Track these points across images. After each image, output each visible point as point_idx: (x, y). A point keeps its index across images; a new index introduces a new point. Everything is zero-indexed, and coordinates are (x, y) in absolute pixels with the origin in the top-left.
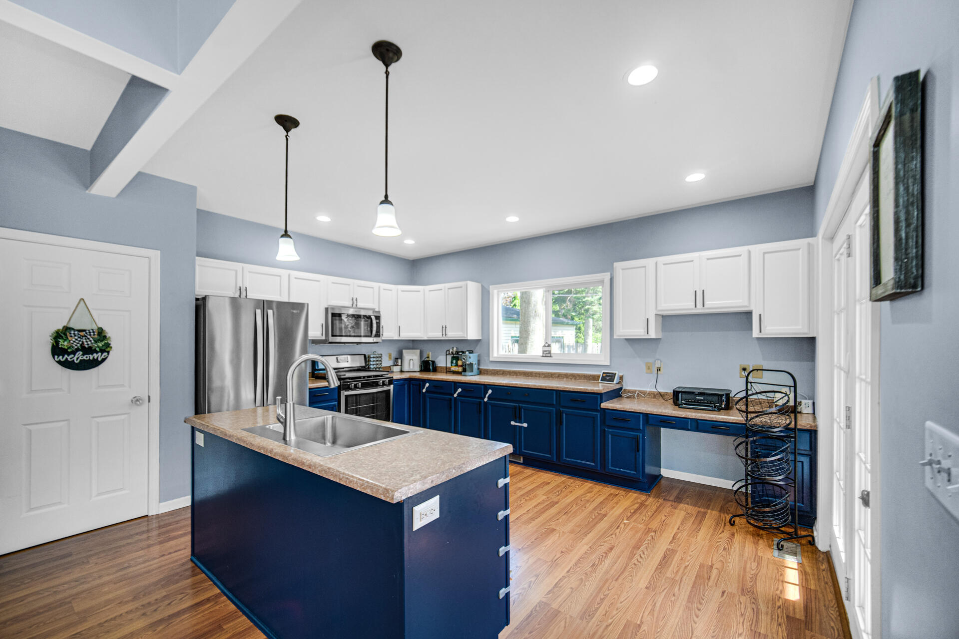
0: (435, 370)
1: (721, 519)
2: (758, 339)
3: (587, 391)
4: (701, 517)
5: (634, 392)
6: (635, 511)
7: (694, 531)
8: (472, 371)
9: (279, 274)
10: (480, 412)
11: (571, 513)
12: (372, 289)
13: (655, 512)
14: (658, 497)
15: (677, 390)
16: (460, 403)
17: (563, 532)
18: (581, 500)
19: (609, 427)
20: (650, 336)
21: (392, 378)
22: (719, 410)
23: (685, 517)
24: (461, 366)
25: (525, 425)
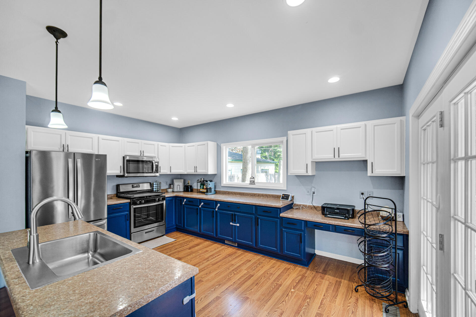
0: (192, 191)
1: (350, 287)
2: (370, 176)
3: (272, 206)
4: (338, 284)
5: (300, 205)
6: (298, 282)
7: (334, 297)
8: (211, 192)
9: (91, 137)
10: (213, 216)
11: (260, 284)
12: (153, 146)
13: (311, 281)
14: (312, 270)
15: (324, 206)
16: (202, 211)
17: (253, 300)
18: (267, 273)
19: (285, 228)
20: (308, 174)
21: (165, 196)
22: (348, 219)
23: (329, 285)
24: (206, 189)
25: (238, 225)
